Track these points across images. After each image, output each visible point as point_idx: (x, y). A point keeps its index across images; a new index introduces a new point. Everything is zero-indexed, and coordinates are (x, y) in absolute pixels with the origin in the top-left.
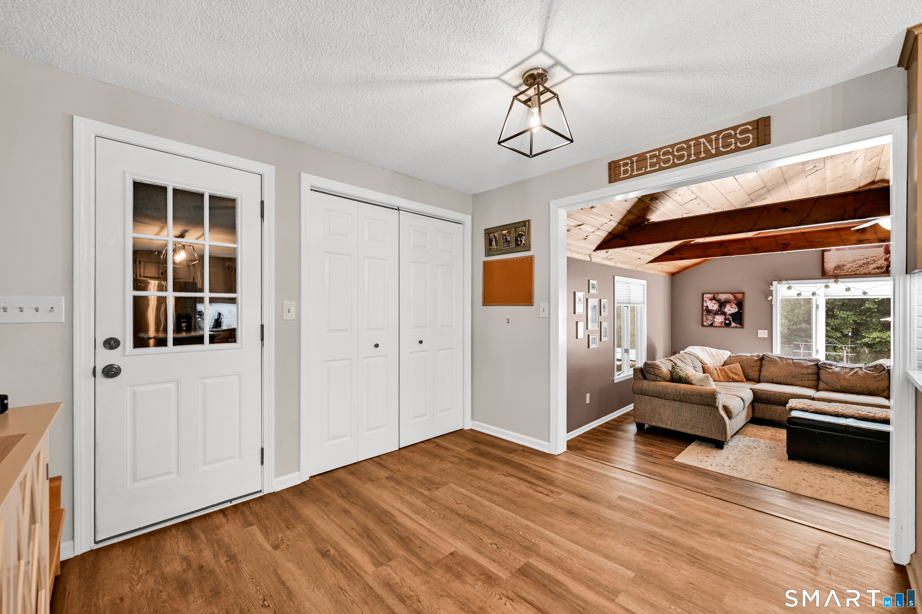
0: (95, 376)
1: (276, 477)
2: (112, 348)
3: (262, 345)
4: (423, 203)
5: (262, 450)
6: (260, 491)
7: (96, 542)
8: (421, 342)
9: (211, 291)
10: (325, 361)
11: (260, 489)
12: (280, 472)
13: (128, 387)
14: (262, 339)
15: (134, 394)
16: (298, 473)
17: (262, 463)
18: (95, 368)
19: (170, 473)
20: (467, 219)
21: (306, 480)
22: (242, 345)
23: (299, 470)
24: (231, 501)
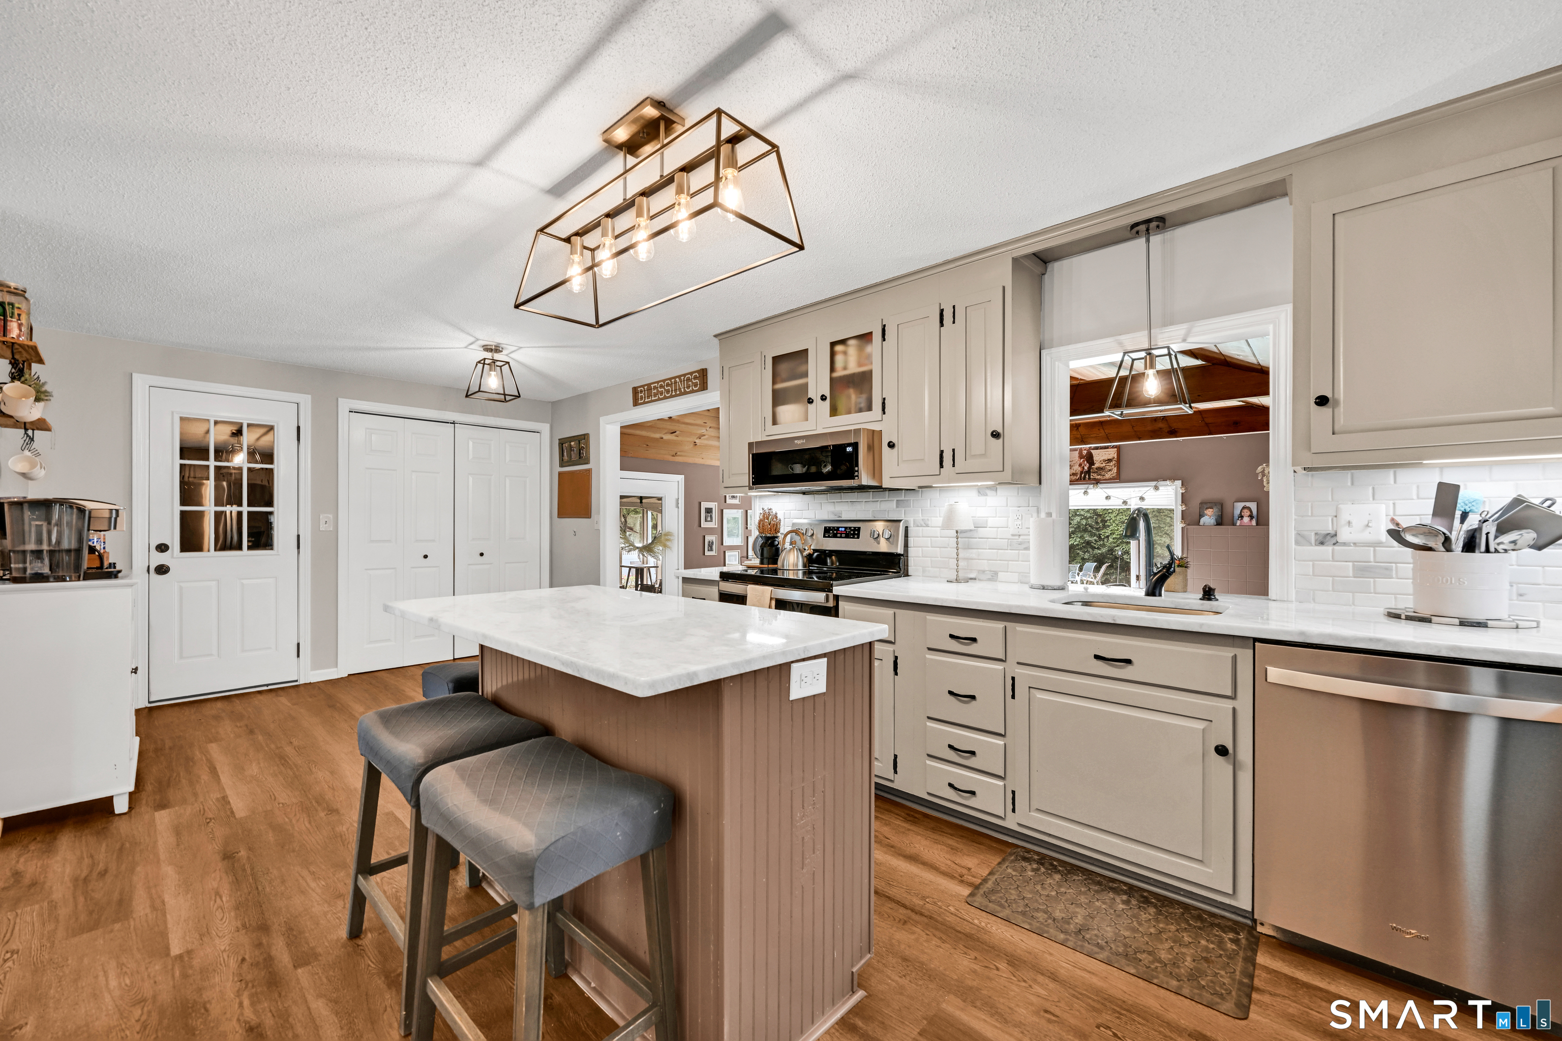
0: (149, 573)
1: (311, 670)
2: (162, 551)
3: (299, 553)
4: (484, 415)
5: (298, 645)
6: (297, 681)
7: (150, 702)
8: (482, 554)
9: (249, 505)
10: (366, 569)
11: (296, 679)
12: (316, 666)
13: (176, 583)
14: (298, 547)
15: (181, 588)
16: (335, 669)
17: (298, 656)
18: (149, 566)
19: (211, 655)
20: (545, 428)
21: (344, 676)
22: (278, 551)
23: (336, 666)
24: (267, 685)
